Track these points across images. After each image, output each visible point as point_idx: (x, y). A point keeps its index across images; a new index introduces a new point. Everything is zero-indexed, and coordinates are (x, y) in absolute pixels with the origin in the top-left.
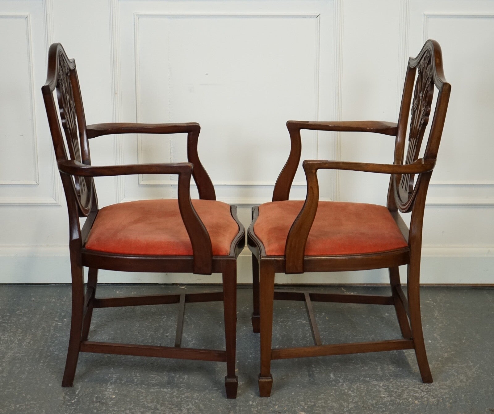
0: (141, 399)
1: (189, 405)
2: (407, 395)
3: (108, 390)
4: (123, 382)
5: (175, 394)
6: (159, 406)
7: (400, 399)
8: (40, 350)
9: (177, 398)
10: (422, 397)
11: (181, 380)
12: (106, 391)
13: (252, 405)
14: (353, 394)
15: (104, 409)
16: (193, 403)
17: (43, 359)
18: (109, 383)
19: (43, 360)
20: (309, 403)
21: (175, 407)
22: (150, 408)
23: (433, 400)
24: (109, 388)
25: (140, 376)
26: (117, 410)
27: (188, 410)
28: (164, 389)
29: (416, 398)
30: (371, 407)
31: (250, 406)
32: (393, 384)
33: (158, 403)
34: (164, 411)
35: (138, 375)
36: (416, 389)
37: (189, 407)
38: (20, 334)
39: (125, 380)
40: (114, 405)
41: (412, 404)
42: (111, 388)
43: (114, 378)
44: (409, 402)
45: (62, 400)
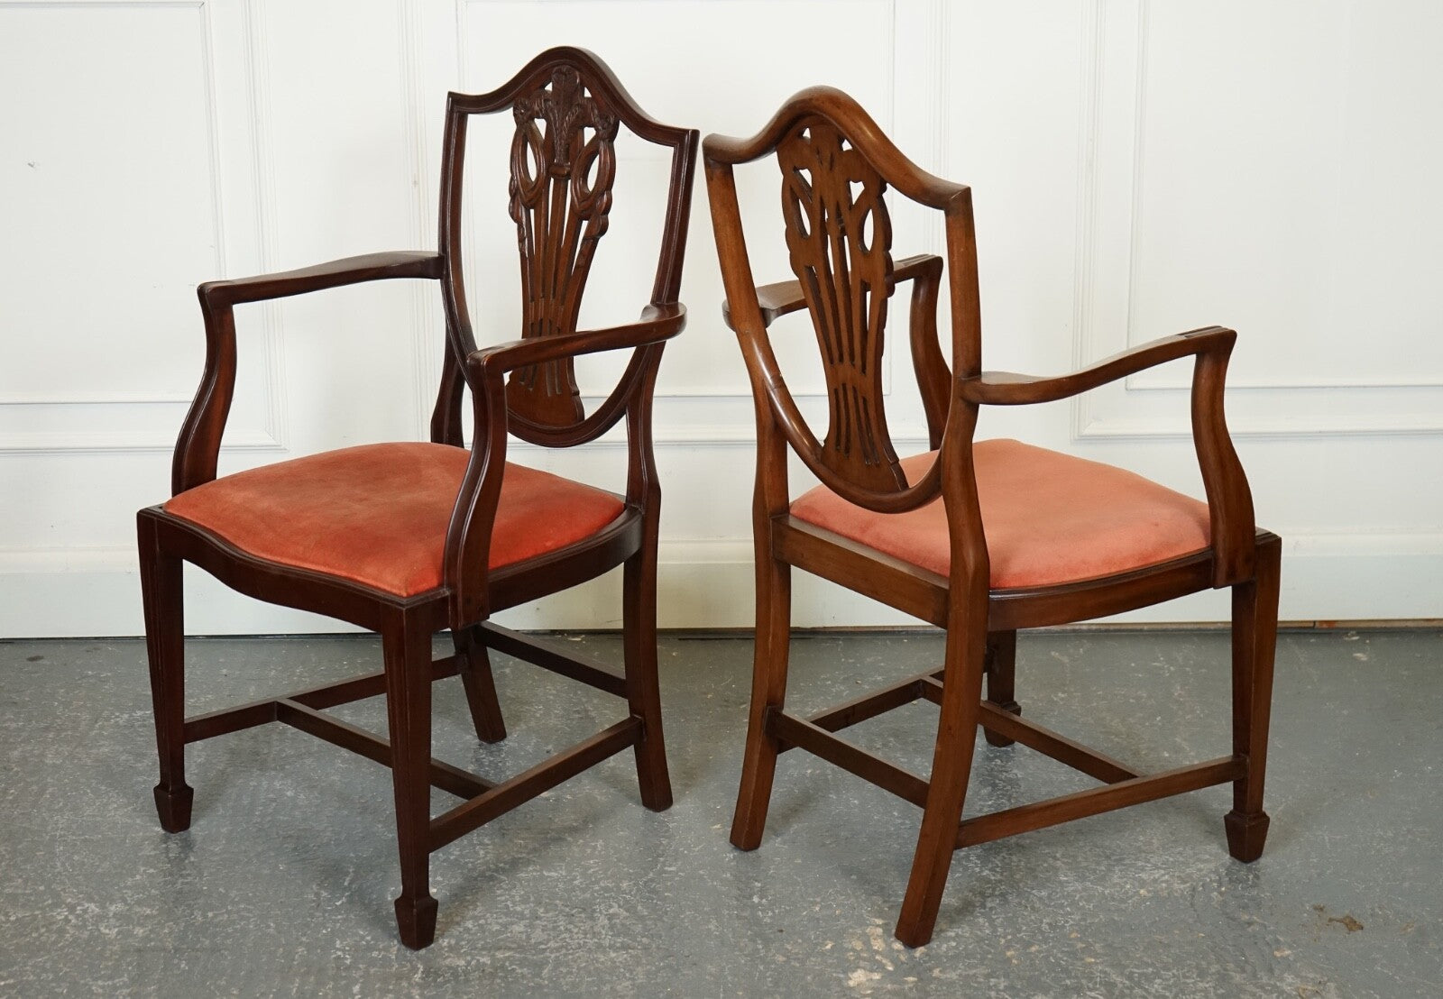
0: (499, 896)
1: (611, 907)
2: (1120, 878)
4: (452, 858)
5: (576, 882)
6: (542, 910)
7: (1103, 886)
8: (251, 788)
9: (583, 891)
10: (1155, 881)
11: (589, 851)
13: (760, 904)
14: (994, 875)
16: (621, 903)
17: (261, 808)
19: (261, 811)
20: (893, 899)
21: (580, 913)
22: (522, 916)
23: (1182, 886)
26: (444, 920)
27: (611, 917)
28: (550, 871)
29: (1143, 884)
30: (1037, 905)
31: (754, 907)
32: (1085, 853)
33: (539, 903)
34: (555, 922)
36: (1140, 864)
37: (611, 911)
38: (201, 751)
39: (458, 853)
41: (1132, 897)
44: (1126, 892)
45: (314, 901)
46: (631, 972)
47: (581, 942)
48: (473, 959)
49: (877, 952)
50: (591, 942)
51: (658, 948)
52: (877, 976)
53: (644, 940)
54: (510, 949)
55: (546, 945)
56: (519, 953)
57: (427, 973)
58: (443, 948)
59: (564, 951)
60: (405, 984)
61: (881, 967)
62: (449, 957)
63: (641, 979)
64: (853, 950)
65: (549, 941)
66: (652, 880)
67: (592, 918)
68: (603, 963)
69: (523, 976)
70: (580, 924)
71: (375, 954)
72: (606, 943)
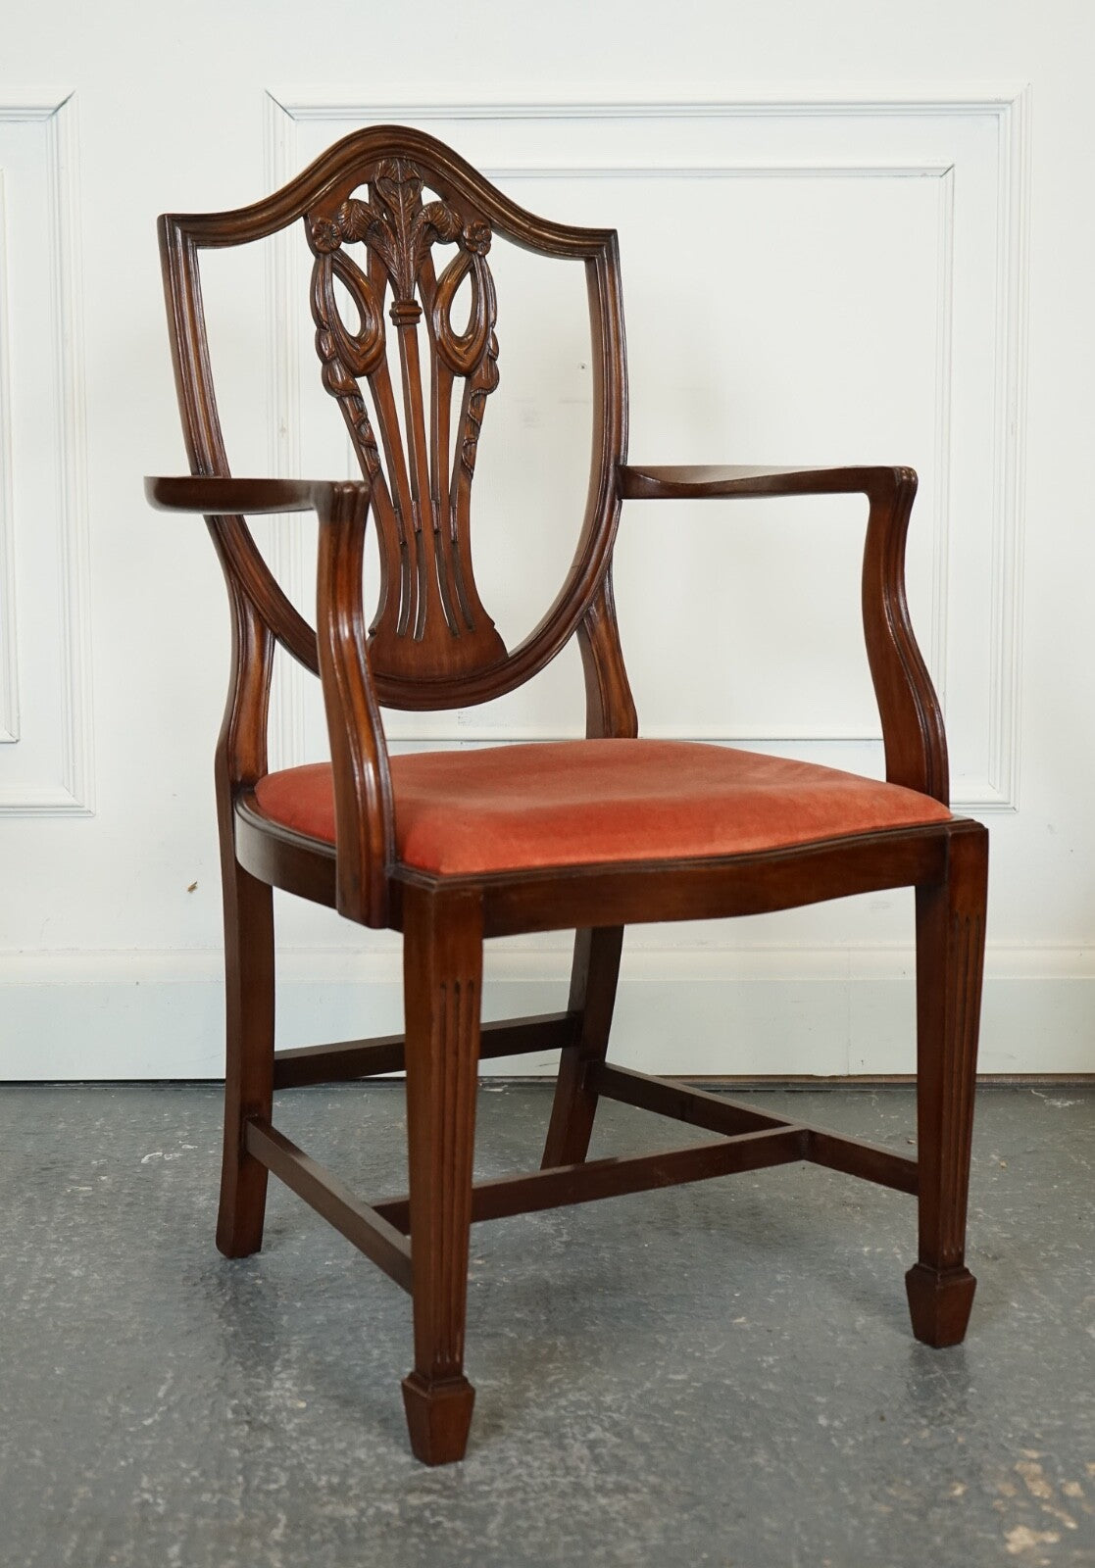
1: (590, 1429)
3: (276, 1384)
5: (530, 1395)
12: (269, 1386)
15: (269, 1444)
16: (606, 1424)
17: (31, 1291)
18: (278, 1363)
21: (541, 1439)
24: (281, 1379)
25: (392, 1340)
27: (592, 1445)
34: (502, 1451)
35: (382, 1336)
37: (591, 1436)
40: (304, 1432)
42: (287, 1379)
43: (296, 1346)
45: (108, 1418)
46: (637, 1526)
47: (548, 1481)
48: (370, 1505)
49: (1042, 1500)
50: (564, 1482)
51: (676, 1491)
52: (1052, 1538)
53: (652, 1479)
54: (429, 1491)
55: (489, 1485)
56: (448, 1497)
57: (293, 1526)
58: (316, 1489)
59: (520, 1495)
60: (256, 1544)
61: (1057, 1525)
62: (329, 1503)
63: (655, 1539)
64: (1001, 1496)
65: (492, 1480)
66: (650, 1391)
67: (562, 1447)
68: (587, 1514)
69: (456, 1533)
70: (542, 1455)
71: (206, 1497)
72: (590, 1483)
